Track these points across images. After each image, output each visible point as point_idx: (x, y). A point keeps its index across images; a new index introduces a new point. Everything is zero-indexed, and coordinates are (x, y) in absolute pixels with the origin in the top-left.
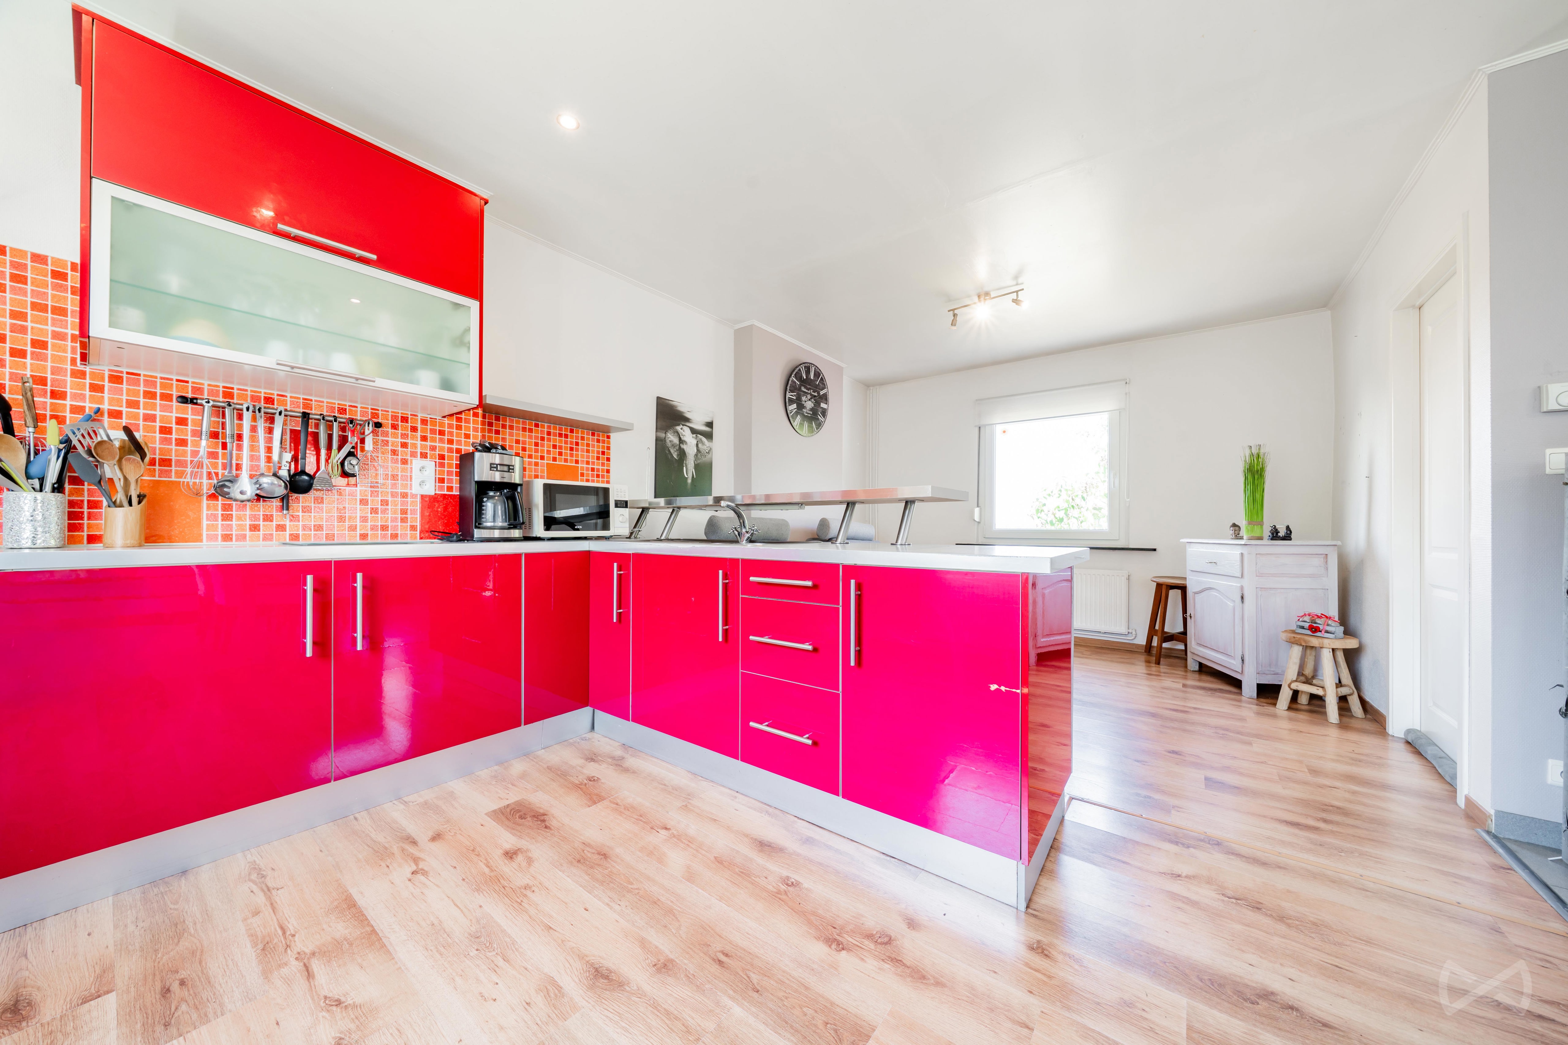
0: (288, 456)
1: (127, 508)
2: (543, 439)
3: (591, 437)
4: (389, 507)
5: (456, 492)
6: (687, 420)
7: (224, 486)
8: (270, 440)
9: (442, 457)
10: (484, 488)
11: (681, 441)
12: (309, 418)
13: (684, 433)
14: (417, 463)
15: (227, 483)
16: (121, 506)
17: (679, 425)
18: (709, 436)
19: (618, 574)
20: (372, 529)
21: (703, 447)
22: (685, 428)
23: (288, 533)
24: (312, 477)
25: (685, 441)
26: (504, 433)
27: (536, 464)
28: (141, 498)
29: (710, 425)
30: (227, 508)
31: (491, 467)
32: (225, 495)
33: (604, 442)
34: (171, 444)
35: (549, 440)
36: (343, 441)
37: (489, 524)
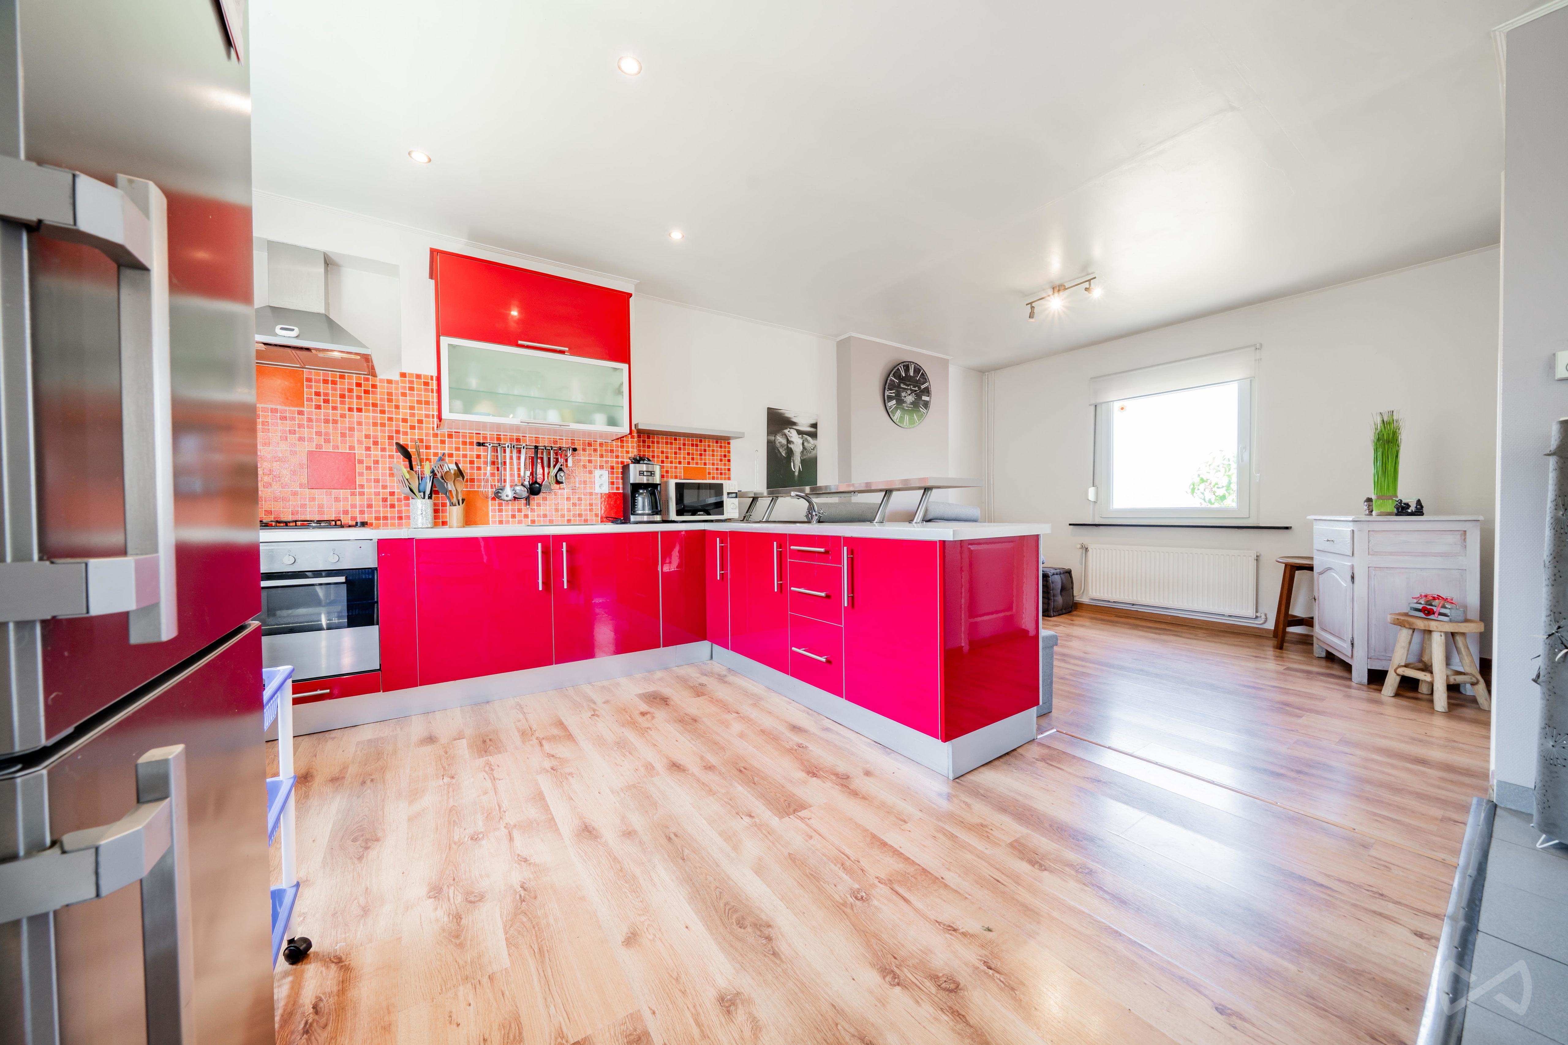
0: (528, 473)
1: (458, 506)
2: (680, 449)
3: (715, 444)
4: (583, 502)
5: (621, 491)
6: (794, 424)
7: (498, 492)
8: (519, 464)
9: (612, 468)
10: (636, 487)
11: (789, 442)
12: (538, 449)
13: (791, 435)
14: (597, 473)
15: (500, 491)
16: (455, 505)
17: (787, 429)
18: (814, 435)
19: (720, 546)
20: (573, 516)
21: (808, 445)
22: (792, 430)
23: (530, 519)
24: (541, 485)
25: (792, 442)
26: (653, 447)
27: (676, 468)
28: (463, 500)
29: (814, 426)
30: (500, 505)
31: (640, 473)
32: (499, 498)
33: (725, 447)
34: (474, 470)
35: (684, 449)
36: (557, 461)
37: (640, 512)
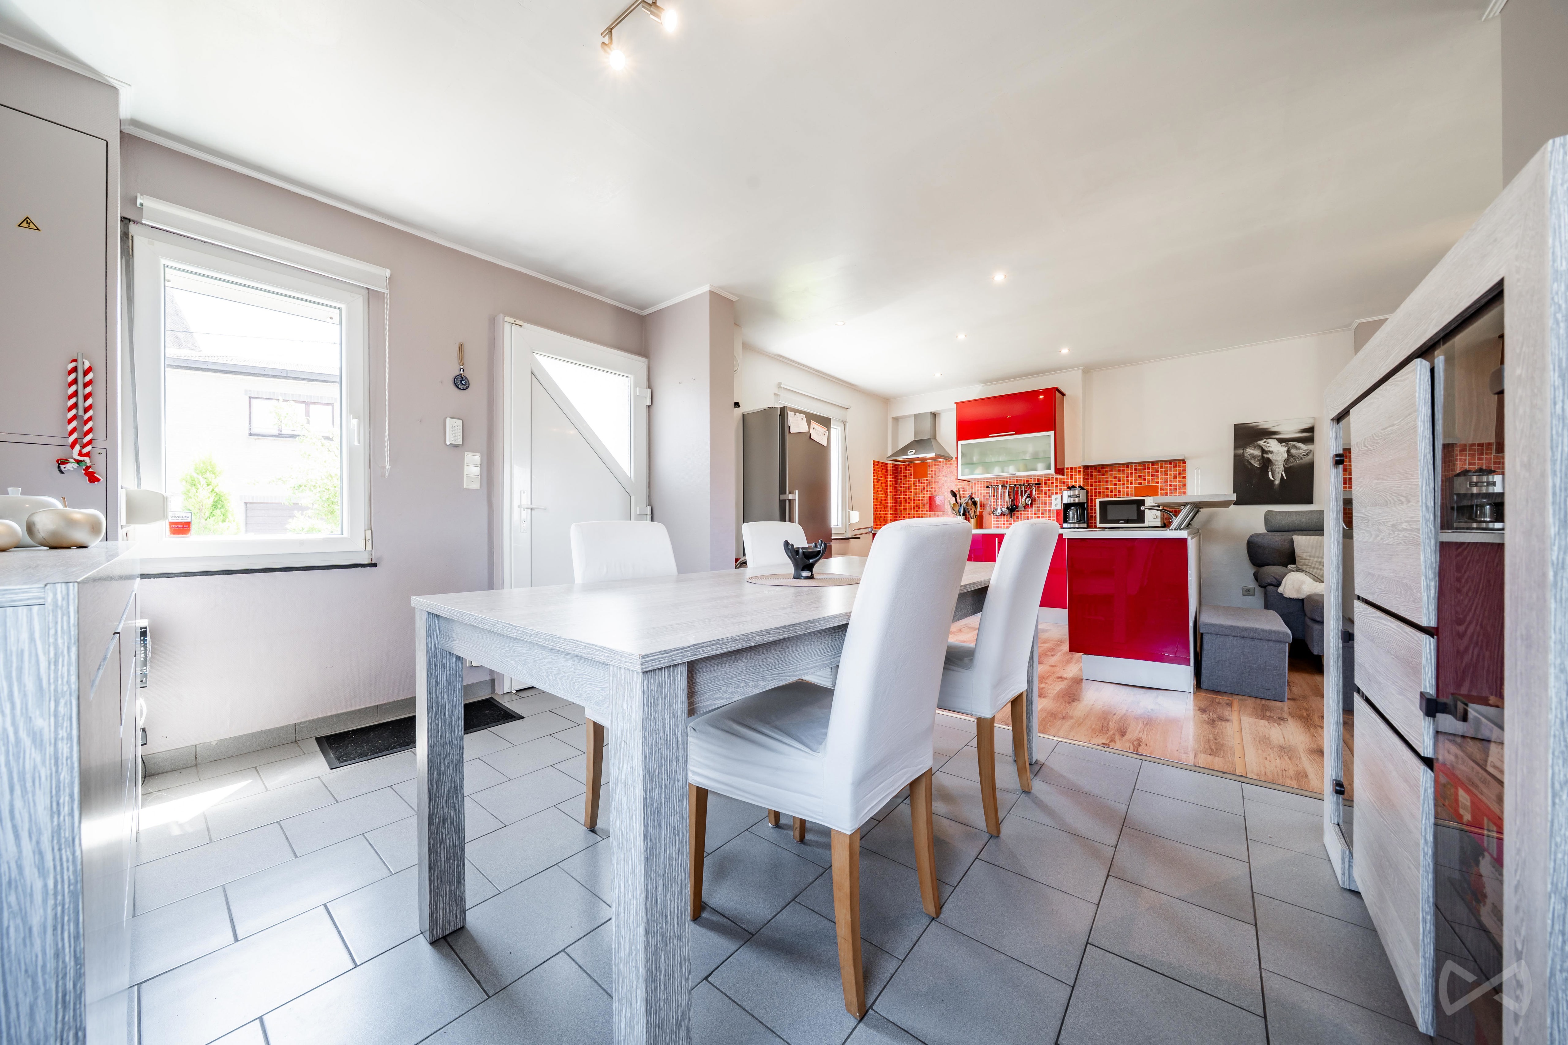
0: (1011, 500)
1: (973, 519)
3: (1169, 467)
4: (1044, 515)
6: (1273, 433)
8: (1005, 496)
10: (1068, 506)
11: (1264, 451)
12: (1016, 486)
13: (1268, 445)
14: (1054, 497)
15: (995, 510)
17: (1263, 439)
18: (1310, 440)
21: (1298, 452)
22: (1270, 441)
24: (1017, 506)
25: (1270, 451)
28: (976, 516)
29: (1311, 430)
30: (997, 518)
31: (1069, 497)
33: (1180, 467)
34: (986, 500)
37: (1071, 521)
